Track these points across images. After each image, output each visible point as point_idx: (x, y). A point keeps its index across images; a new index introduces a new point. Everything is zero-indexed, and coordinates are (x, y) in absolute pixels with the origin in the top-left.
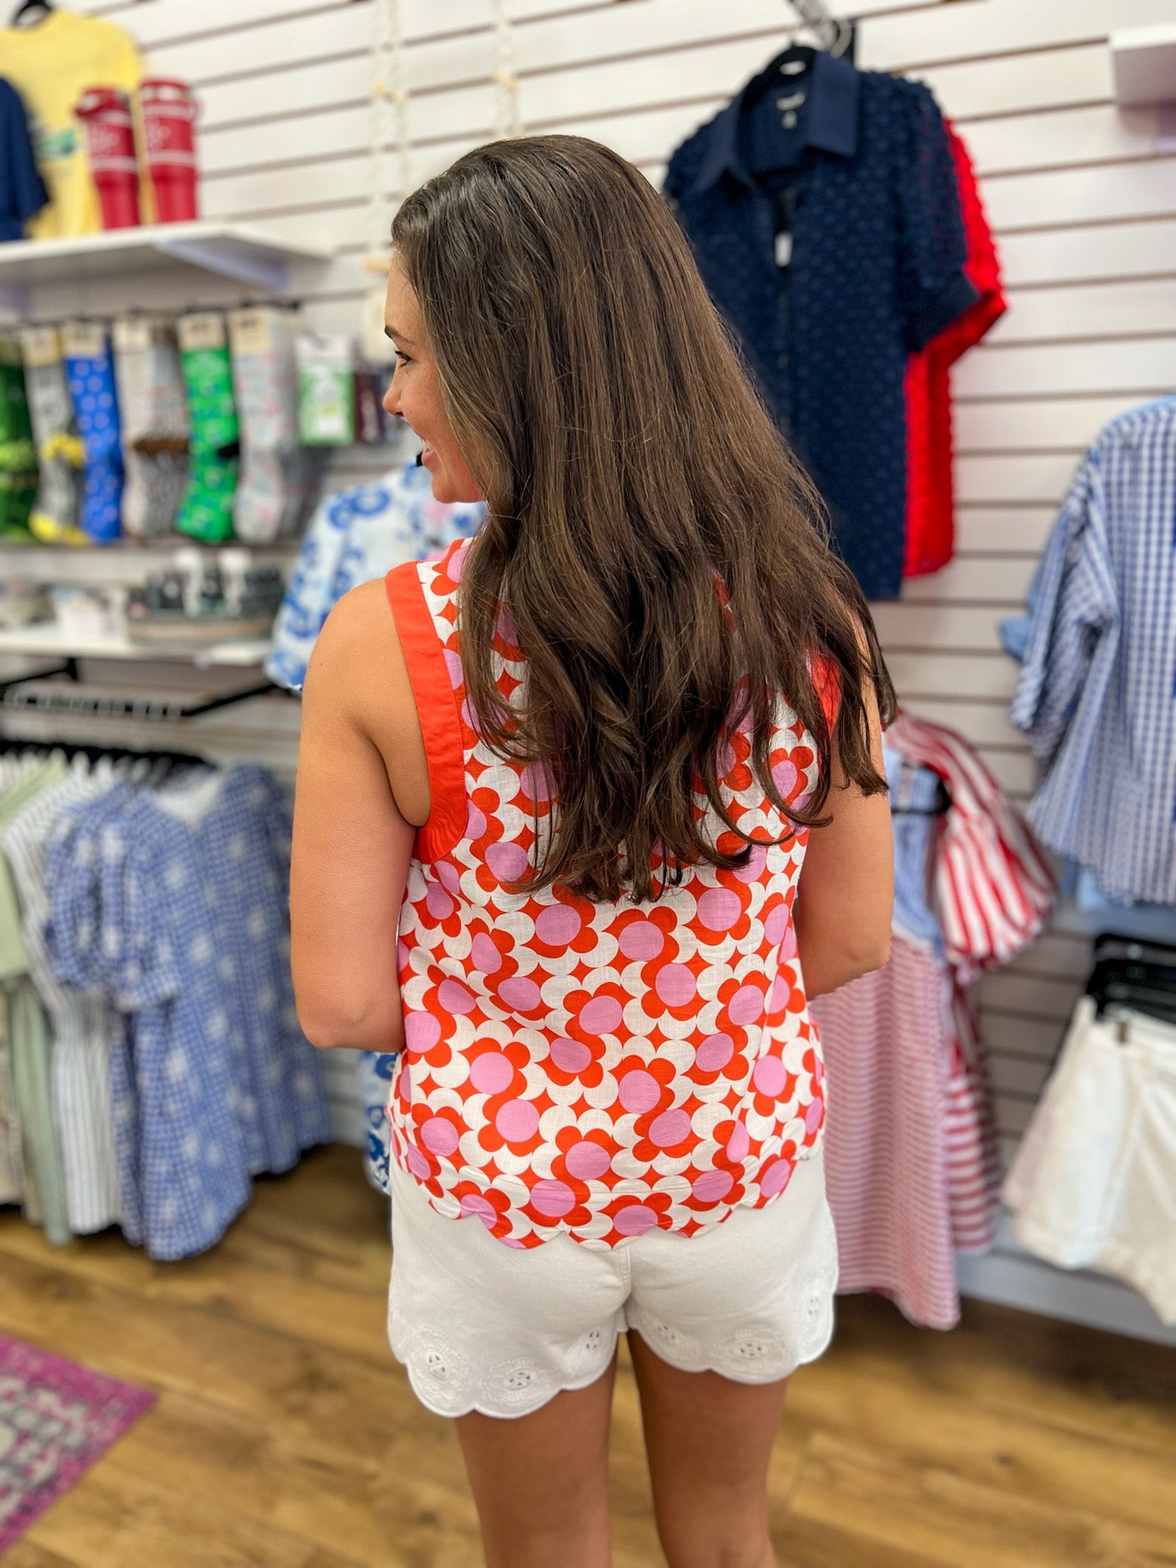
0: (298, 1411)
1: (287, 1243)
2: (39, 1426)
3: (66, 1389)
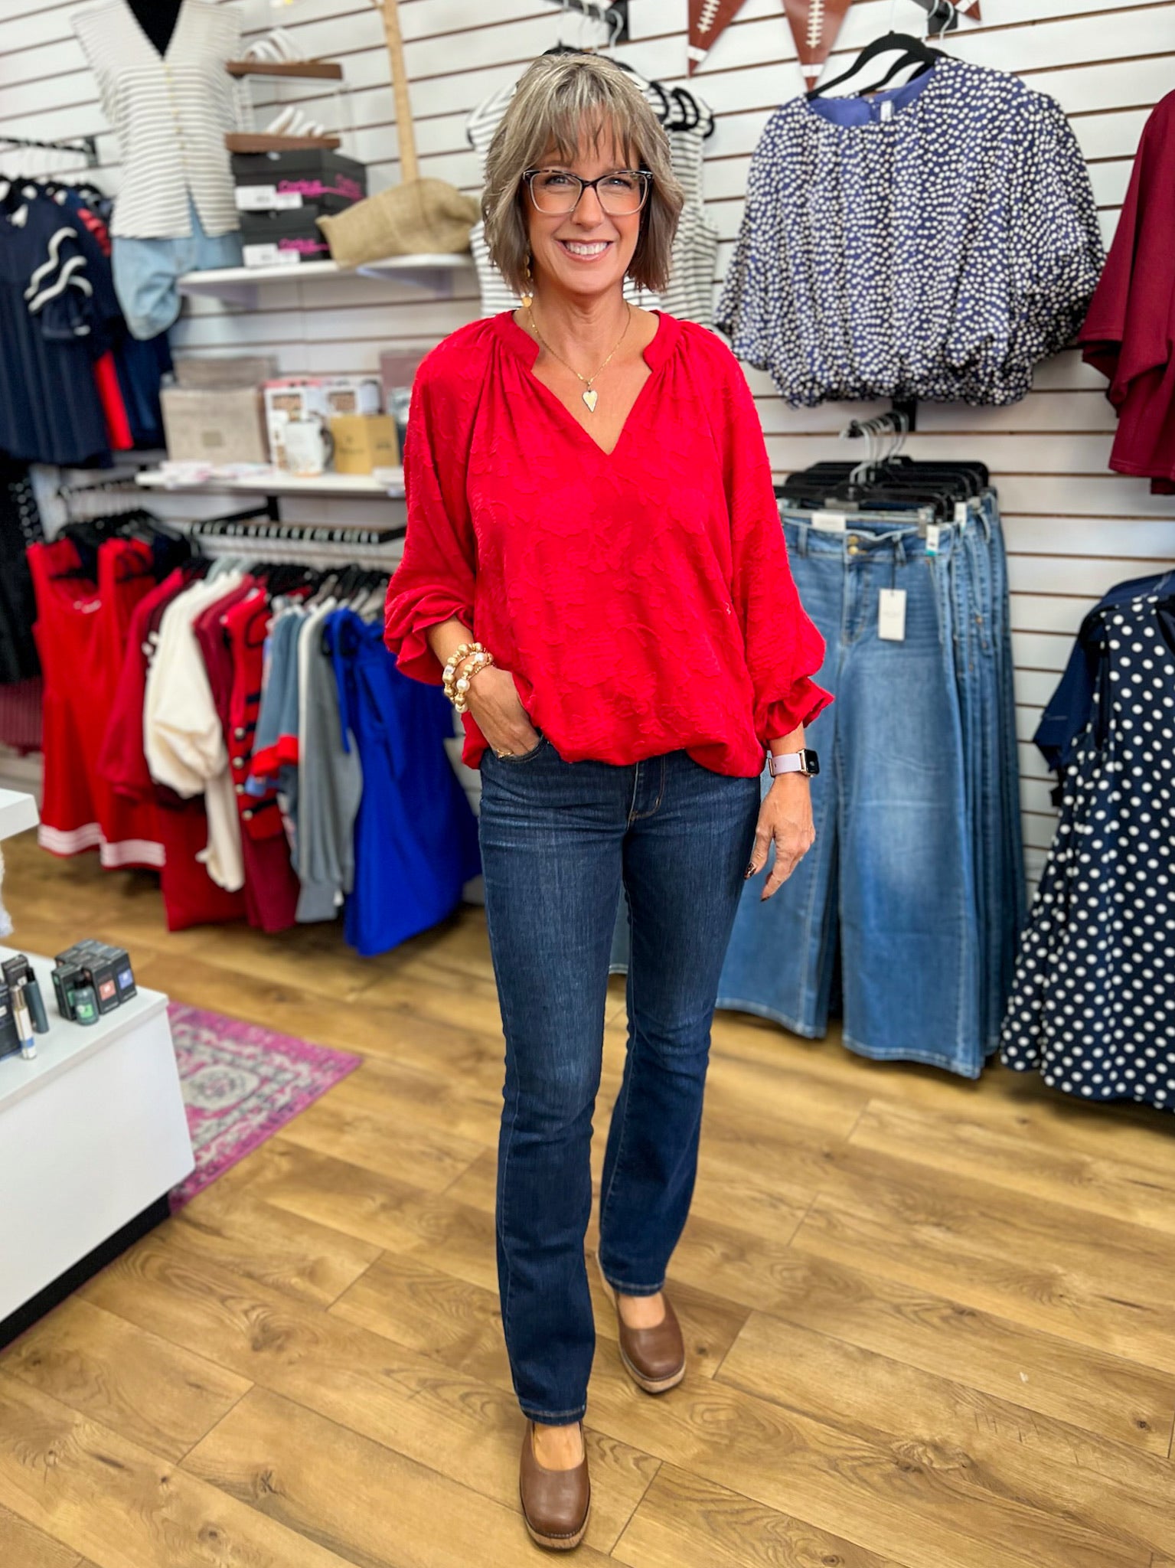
0: (467, 1072)
2: (275, 1074)
3: (293, 1054)
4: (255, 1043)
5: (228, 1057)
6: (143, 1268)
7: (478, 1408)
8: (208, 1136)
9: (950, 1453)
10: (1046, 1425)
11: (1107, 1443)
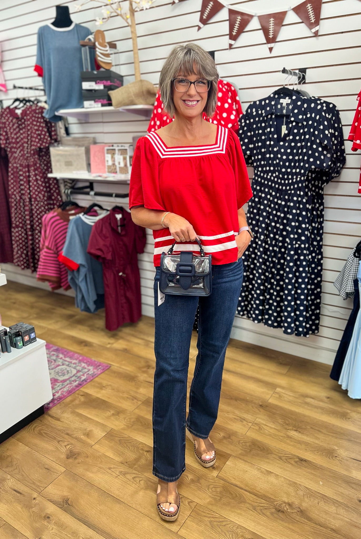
0: (144, 372)
1: (143, 339)
2: (82, 369)
3: (88, 363)
4: (76, 359)
5: (67, 363)
6: (34, 429)
7: (138, 482)
8: (59, 388)
9: (294, 506)
10: (327, 499)
11: (348, 507)
